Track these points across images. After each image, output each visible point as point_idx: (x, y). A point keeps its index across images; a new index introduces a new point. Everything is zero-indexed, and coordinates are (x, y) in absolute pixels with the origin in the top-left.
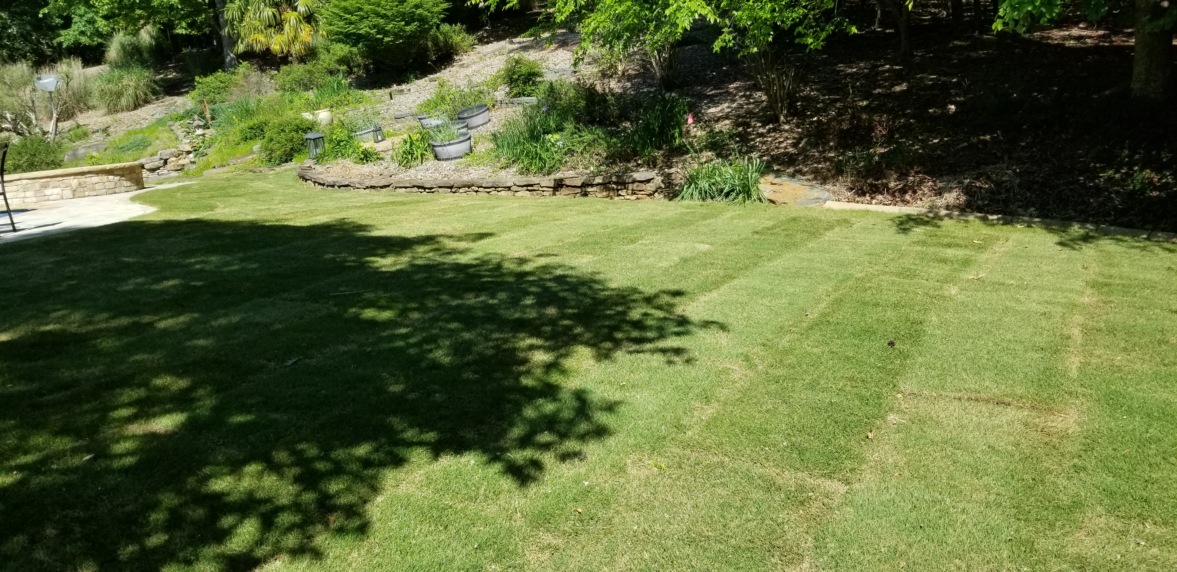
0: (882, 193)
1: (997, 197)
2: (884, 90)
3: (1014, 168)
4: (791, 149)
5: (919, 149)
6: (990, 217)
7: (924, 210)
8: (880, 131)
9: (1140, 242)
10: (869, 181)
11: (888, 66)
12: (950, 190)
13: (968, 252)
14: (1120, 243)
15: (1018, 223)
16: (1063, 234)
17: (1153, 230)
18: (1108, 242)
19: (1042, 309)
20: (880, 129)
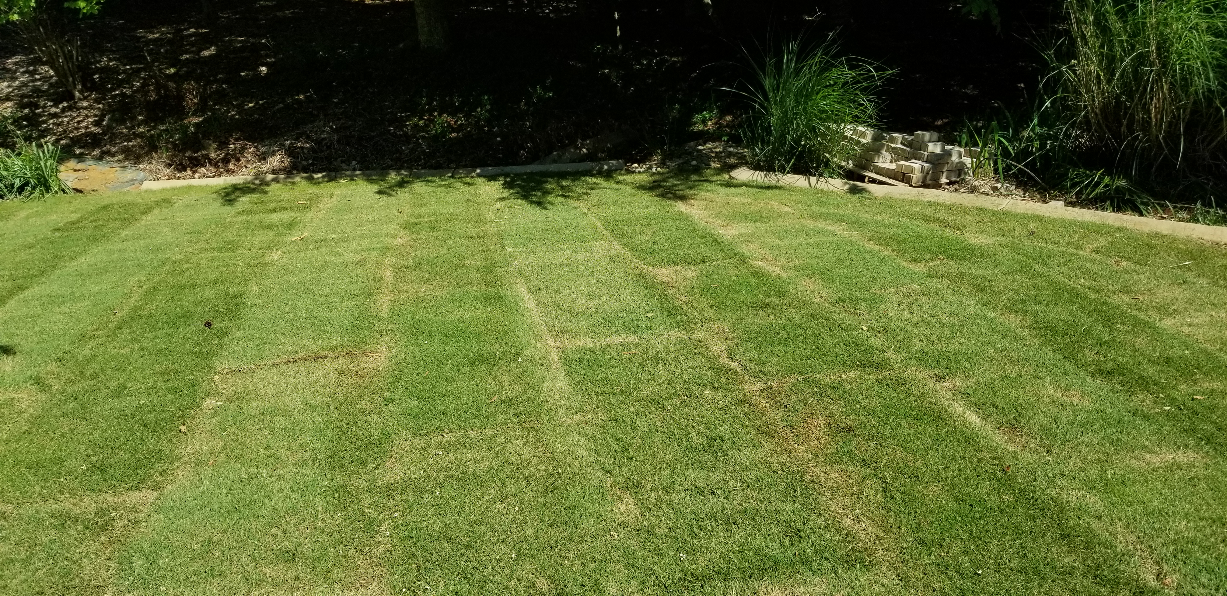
0: (203, 166)
1: (320, 155)
2: (192, 55)
3: (331, 124)
4: (93, 129)
5: (236, 115)
6: (316, 176)
7: (250, 178)
8: (191, 100)
9: (446, 180)
10: (187, 154)
11: (192, 30)
12: (273, 154)
13: (293, 214)
14: (430, 184)
15: (341, 178)
16: (382, 183)
17: (455, 168)
18: (420, 184)
19: (358, 257)
20: (191, 97)
